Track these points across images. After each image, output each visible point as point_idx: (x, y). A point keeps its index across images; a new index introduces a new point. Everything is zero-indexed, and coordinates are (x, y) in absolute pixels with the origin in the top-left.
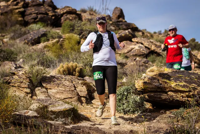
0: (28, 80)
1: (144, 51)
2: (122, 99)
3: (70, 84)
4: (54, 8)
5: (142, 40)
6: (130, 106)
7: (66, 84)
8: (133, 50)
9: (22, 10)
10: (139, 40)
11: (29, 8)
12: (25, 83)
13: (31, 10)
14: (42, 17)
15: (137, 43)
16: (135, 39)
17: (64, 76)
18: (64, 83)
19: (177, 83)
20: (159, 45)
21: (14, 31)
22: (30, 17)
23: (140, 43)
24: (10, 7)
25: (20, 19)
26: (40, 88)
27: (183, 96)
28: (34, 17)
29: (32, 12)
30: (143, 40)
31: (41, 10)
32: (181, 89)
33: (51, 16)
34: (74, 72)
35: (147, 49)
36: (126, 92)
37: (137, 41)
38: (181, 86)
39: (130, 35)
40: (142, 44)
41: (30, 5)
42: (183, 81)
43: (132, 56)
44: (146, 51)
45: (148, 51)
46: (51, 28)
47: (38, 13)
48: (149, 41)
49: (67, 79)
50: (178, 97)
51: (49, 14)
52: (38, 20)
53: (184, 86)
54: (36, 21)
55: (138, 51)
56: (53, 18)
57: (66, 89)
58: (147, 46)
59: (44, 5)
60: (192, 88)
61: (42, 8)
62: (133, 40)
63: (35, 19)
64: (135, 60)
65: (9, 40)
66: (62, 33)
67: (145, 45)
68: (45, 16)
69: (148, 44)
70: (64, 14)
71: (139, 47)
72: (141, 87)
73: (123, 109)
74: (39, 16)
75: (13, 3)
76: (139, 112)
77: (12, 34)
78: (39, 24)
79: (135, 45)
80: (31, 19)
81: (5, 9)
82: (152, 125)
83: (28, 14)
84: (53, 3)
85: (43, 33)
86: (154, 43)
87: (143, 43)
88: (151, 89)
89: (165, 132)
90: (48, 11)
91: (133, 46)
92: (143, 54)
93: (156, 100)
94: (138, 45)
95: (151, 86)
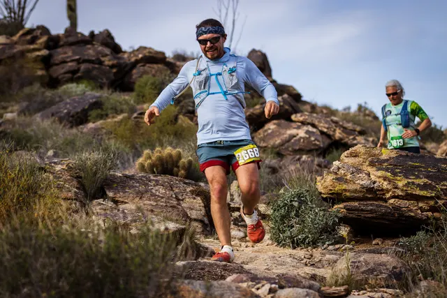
0: (75, 183)
1: (318, 141)
2: (289, 215)
3: (168, 193)
4: (116, 49)
5: (314, 117)
6: (306, 230)
7: (157, 194)
8: (295, 138)
9: (44, 52)
10: (307, 117)
11: (60, 50)
12: (68, 188)
13: (65, 53)
14: (89, 68)
15: (303, 123)
16: (299, 115)
17: (155, 176)
18: (154, 191)
19: (410, 180)
20: (351, 128)
21: (29, 97)
22: (63, 68)
23: (309, 124)
24: (17, 46)
25: (40, 73)
26: (101, 201)
27: (421, 207)
28: (72, 69)
29: (68, 57)
30: (316, 118)
31: (86, 53)
32: (418, 192)
33: (108, 66)
34: (175, 169)
35: (324, 136)
36: (296, 201)
37: (301, 119)
38: (418, 185)
39: (287, 107)
40: (313, 126)
41: (61, 43)
42: (423, 175)
43: (291, 153)
44: (323, 143)
45: (327, 141)
46: (110, 91)
47: (81, 61)
48: (329, 119)
49: (160, 182)
50: (411, 211)
51: (104, 62)
52: (79, 74)
53: (424, 187)
54: (75, 76)
55: (306, 142)
56: (114, 70)
57: (159, 203)
58: (325, 130)
59: (94, 43)
60: (442, 190)
61: (90, 49)
62: (293, 117)
63: (74, 72)
64: (299, 159)
65: (19, 115)
66: (135, 102)
67: (320, 129)
68: (97, 66)
69: (327, 126)
70: (137, 62)
71: (307, 132)
72: (331, 190)
73: (291, 237)
74: (83, 67)
75: (23, 38)
76: (327, 243)
77: (25, 104)
78: (82, 83)
79: (299, 128)
80: (65, 73)
81: (7, 51)
82: (362, 259)
83: (57, 62)
84: (112, 38)
85: (94, 100)
86: (341, 123)
87: (317, 123)
88: (352, 194)
89: (390, 272)
90: (103, 56)
91: (293, 132)
92: (317, 147)
93: (365, 217)
94: (305, 128)
95: (351, 187)
